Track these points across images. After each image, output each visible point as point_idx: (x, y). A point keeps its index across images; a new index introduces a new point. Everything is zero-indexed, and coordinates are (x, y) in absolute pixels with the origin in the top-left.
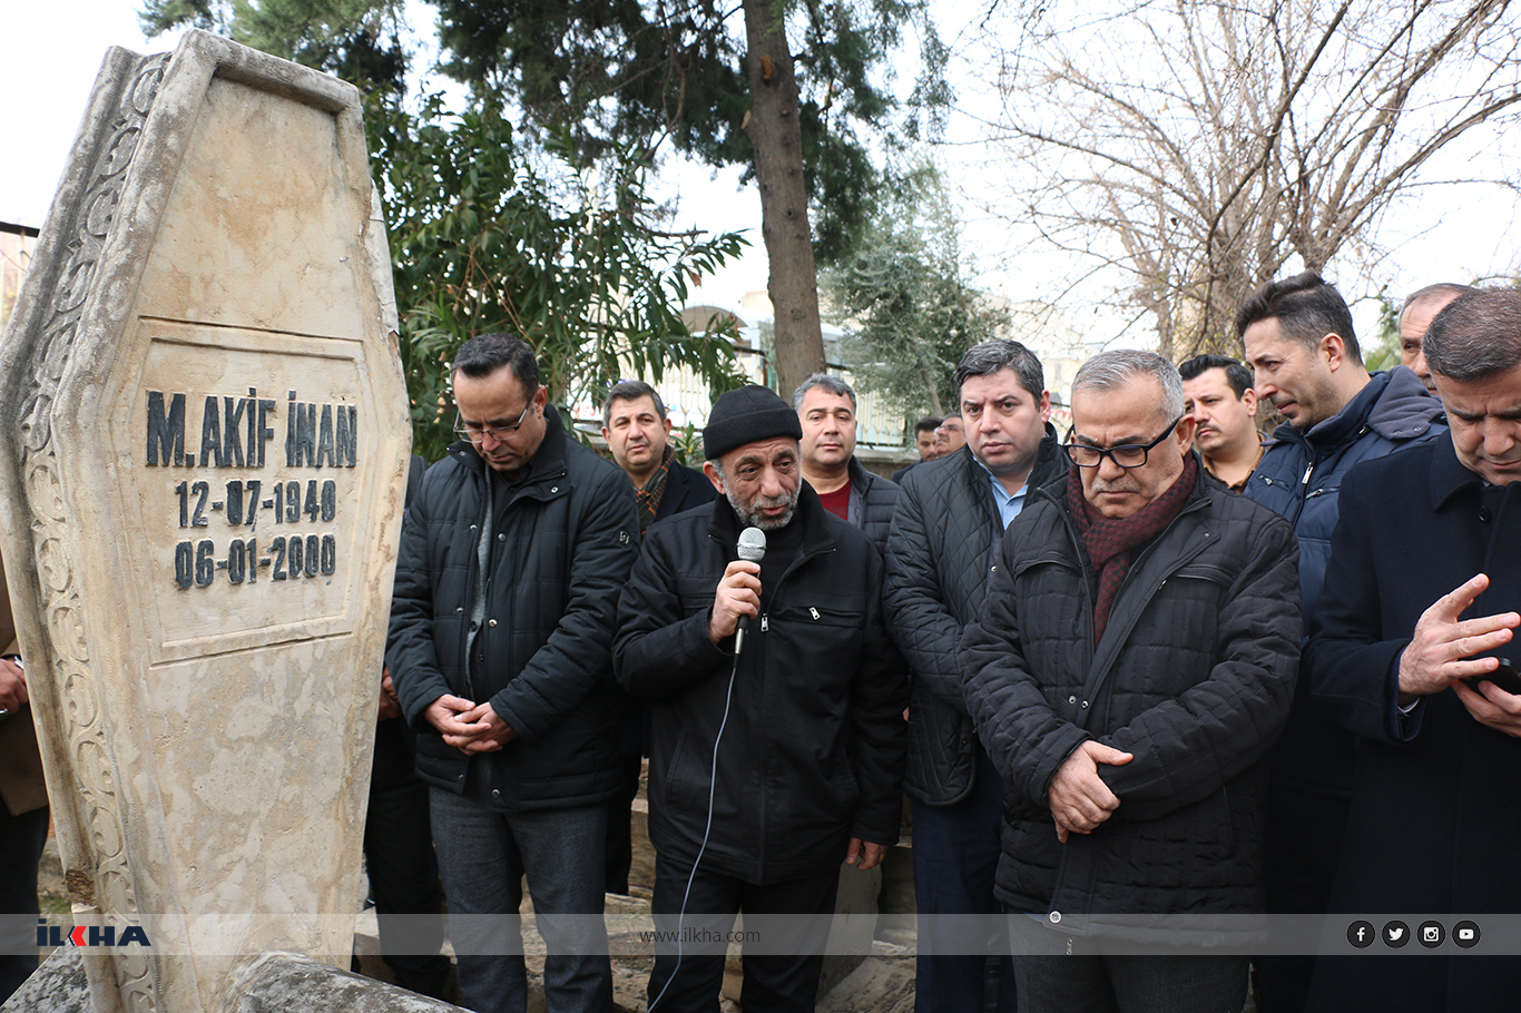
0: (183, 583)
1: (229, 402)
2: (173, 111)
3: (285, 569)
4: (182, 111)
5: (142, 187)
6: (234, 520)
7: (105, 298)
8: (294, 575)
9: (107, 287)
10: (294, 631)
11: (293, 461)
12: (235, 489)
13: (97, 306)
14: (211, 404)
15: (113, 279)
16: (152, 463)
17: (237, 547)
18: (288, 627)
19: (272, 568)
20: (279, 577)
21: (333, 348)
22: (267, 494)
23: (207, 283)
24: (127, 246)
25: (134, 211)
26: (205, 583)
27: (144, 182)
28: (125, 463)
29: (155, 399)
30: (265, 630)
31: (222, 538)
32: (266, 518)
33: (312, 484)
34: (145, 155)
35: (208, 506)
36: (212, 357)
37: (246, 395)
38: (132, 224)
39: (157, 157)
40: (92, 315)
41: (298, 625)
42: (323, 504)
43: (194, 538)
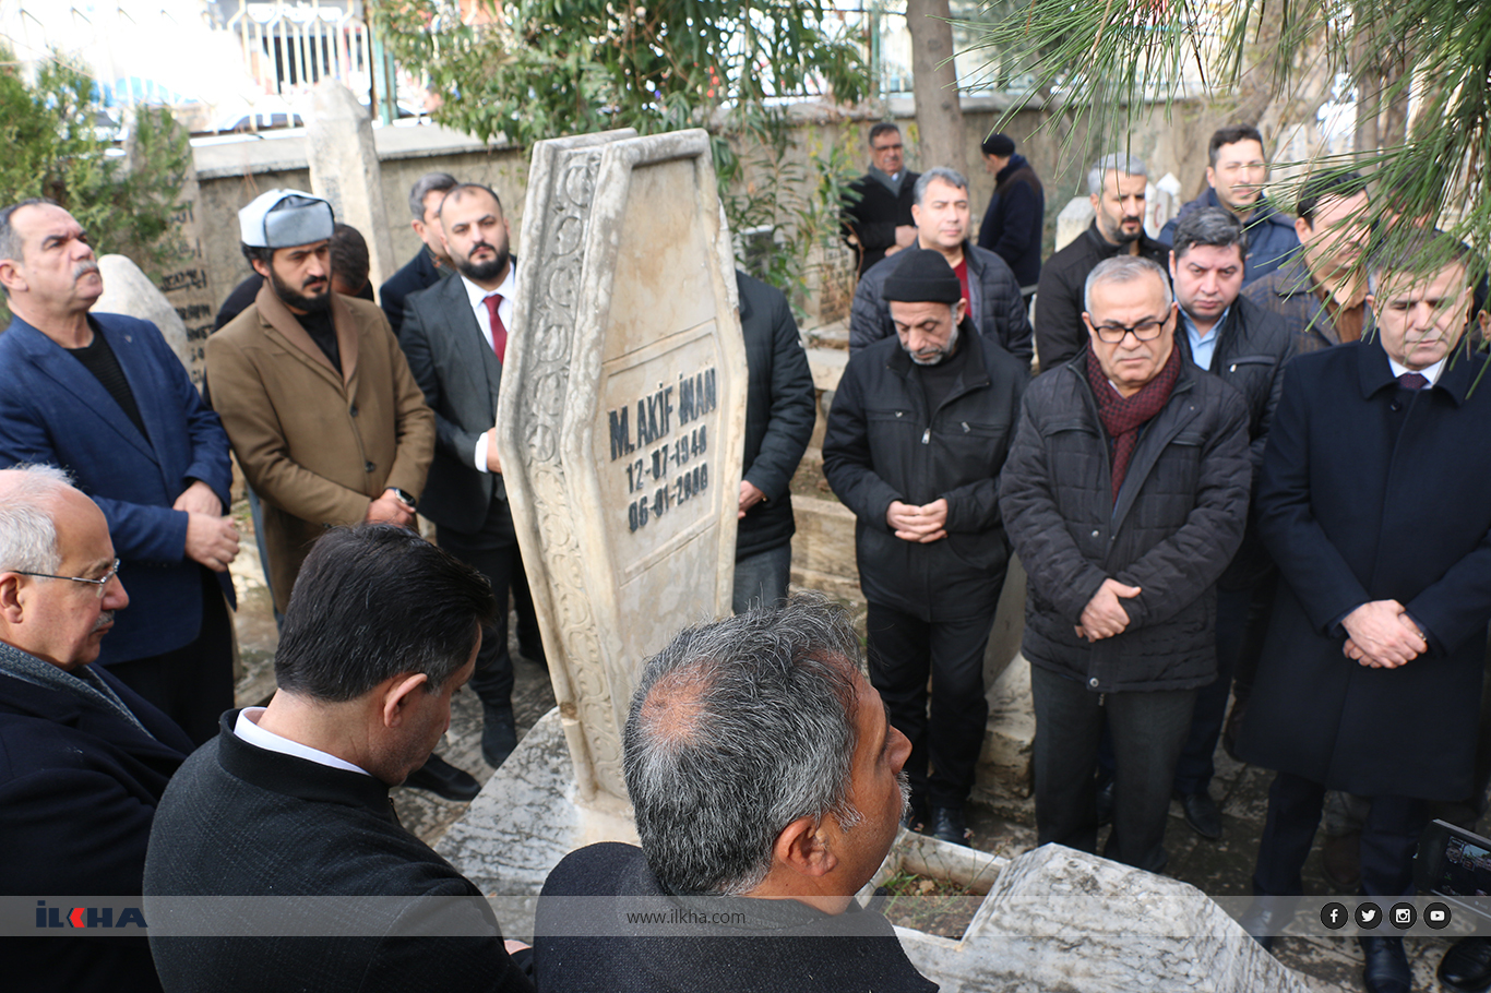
0: (633, 528)
1: (649, 399)
2: (612, 215)
3: (683, 496)
4: (617, 213)
5: (599, 278)
6: (657, 477)
7: (587, 365)
8: (687, 497)
9: (587, 356)
10: (689, 534)
11: (684, 421)
12: (656, 456)
13: (582, 370)
14: (641, 405)
15: (590, 350)
16: (614, 458)
17: (660, 493)
18: (684, 532)
19: (676, 500)
20: (680, 502)
21: (700, 331)
22: (672, 452)
23: (633, 323)
24: (596, 324)
25: (596, 298)
26: (643, 523)
27: (600, 273)
28: (601, 465)
29: (613, 415)
30: (675, 540)
31: (650, 490)
32: (672, 466)
33: (695, 432)
34: (597, 252)
35: (644, 473)
36: (638, 373)
37: (657, 390)
38: (597, 307)
39: (606, 252)
40: (580, 378)
41: (690, 529)
42: (700, 443)
43: (636, 498)
